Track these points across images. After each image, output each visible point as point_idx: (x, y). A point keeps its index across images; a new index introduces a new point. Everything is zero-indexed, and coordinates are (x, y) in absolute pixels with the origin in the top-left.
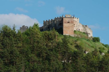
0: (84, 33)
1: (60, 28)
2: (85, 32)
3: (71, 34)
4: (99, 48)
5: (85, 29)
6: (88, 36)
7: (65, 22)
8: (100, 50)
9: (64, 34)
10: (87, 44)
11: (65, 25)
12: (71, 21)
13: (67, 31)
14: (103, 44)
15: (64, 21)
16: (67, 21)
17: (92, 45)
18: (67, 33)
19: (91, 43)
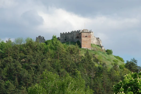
0: (98, 46)
1: (78, 41)
2: (99, 44)
3: (88, 47)
4: (113, 61)
5: (99, 42)
6: (102, 48)
7: (83, 37)
8: (115, 63)
9: (82, 48)
10: (103, 57)
11: (83, 39)
12: (88, 36)
13: (85, 45)
14: (115, 56)
15: (82, 35)
16: (85, 35)
17: (107, 58)
18: (85, 47)
19: (106, 56)
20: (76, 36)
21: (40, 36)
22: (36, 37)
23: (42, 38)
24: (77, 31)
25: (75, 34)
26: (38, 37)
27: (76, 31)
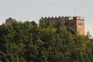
12: (82, 23)
15: (77, 23)
20: (64, 22)
21: (11, 18)
22: (6, 19)
23: (14, 20)
24: (66, 17)
25: (62, 20)
26: (8, 19)
27: (64, 17)
